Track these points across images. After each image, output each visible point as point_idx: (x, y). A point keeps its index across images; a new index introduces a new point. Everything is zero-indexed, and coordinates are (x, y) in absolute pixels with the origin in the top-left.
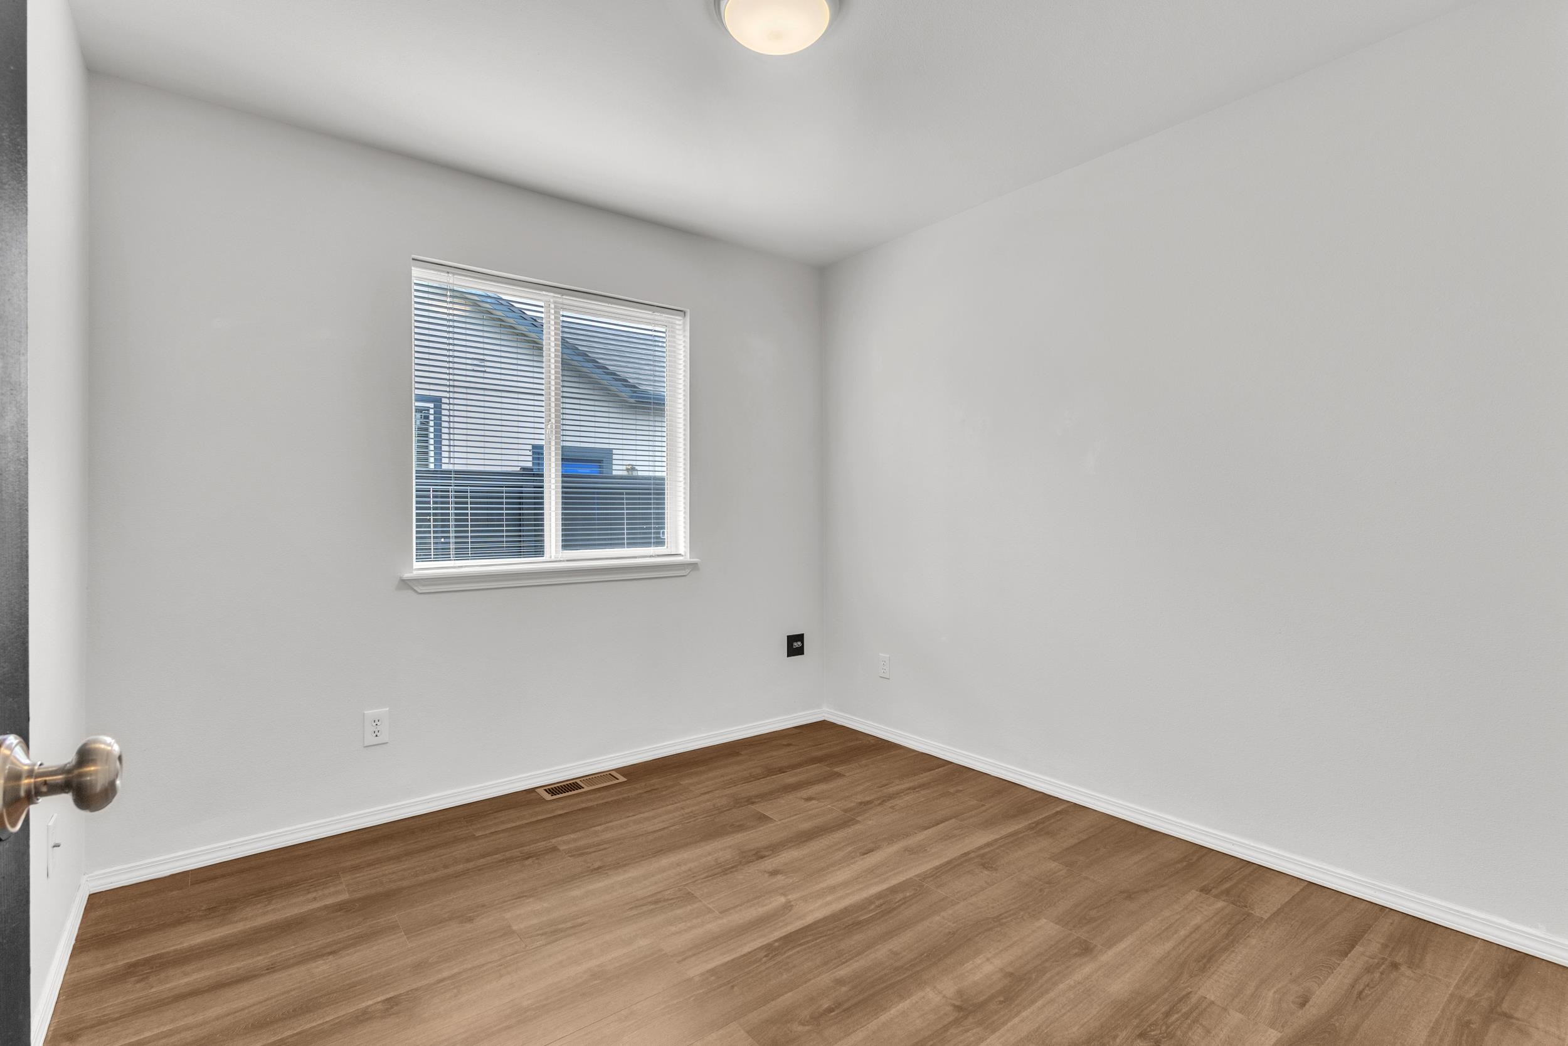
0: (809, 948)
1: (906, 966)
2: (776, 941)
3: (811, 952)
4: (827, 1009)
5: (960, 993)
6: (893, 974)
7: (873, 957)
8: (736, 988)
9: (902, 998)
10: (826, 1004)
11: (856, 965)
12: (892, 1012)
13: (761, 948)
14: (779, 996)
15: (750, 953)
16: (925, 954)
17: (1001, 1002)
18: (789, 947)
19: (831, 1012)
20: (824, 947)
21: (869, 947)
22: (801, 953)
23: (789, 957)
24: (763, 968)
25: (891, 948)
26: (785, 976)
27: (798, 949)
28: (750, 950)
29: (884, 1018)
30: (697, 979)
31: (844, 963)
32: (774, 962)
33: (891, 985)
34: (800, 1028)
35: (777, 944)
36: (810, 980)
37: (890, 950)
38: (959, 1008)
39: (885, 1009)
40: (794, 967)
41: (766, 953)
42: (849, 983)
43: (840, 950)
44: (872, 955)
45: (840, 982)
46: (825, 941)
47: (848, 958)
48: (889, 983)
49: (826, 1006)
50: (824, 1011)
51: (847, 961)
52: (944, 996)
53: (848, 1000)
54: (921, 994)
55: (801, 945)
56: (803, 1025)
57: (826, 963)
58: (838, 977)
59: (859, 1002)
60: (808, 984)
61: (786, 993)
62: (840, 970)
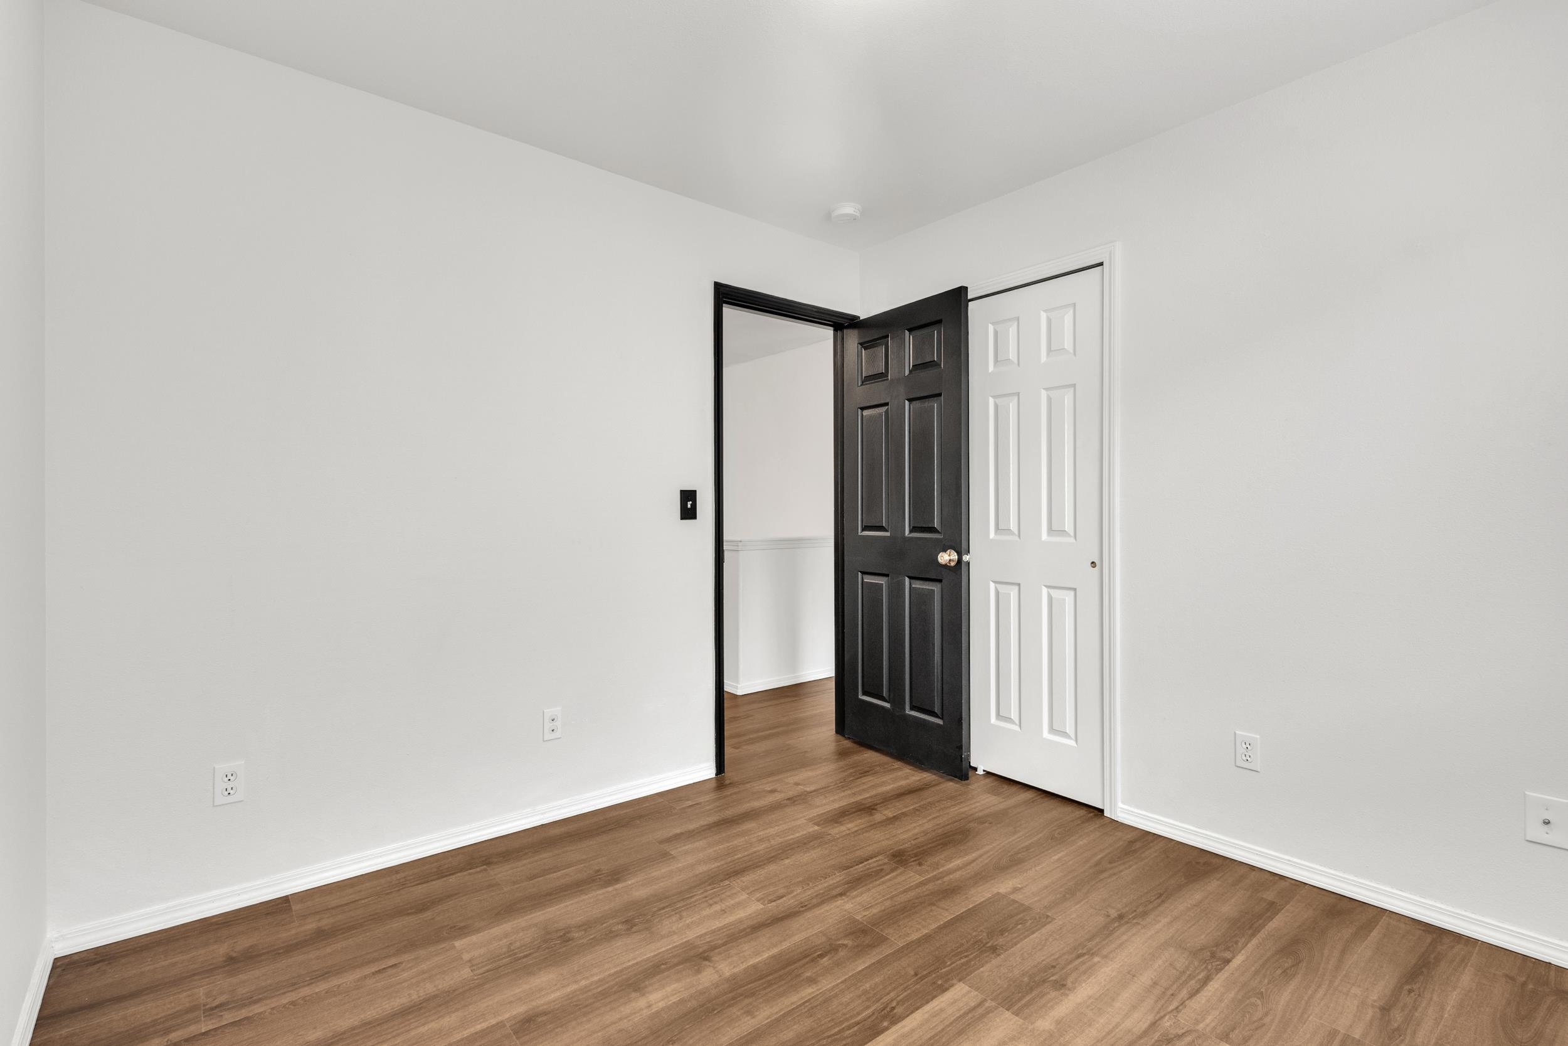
0: (847, 1020)
1: (742, 997)
2: (887, 1029)
3: (844, 1014)
4: (825, 957)
5: (698, 971)
6: (757, 989)
7: (774, 1008)
8: (912, 973)
9: (754, 967)
10: (825, 961)
11: (794, 999)
12: (767, 955)
13: (901, 1018)
14: (869, 967)
15: (912, 1012)
16: (715, 1012)
17: (665, 964)
18: (870, 1020)
19: (820, 954)
20: (829, 1021)
21: (778, 1020)
22: (855, 1013)
23: (868, 1007)
24: (892, 994)
25: (752, 1021)
26: (868, 985)
27: (859, 1018)
28: (914, 1015)
29: (775, 951)
30: (955, 981)
31: (806, 1002)
32: (882, 1001)
33: (762, 979)
34: (846, 942)
35: (885, 1024)
36: (842, 982)
37: (753, 1017)
38: (707, 959)
39: (773, 957)
40: (859, 996)
41: (895, 1011)
42: (803, 980)
43: (811, 1016)
44: (776, 1011)
45: (812, 981)
46: (828, 1029)
47: (803, 1007)
48: (764, 980)
49: (825, 959)
50: (827, 955)
51: (804, 1003)
52: (714, 968)
53: (804, 965)
54: (736, 970)
55: (858, 1023)
56: (844, 945)
57: (827, 1001)
58: (814, 986)
59: (795, 963)
60: (843, 979)
61: (863, 970)
62: (813, 992)
